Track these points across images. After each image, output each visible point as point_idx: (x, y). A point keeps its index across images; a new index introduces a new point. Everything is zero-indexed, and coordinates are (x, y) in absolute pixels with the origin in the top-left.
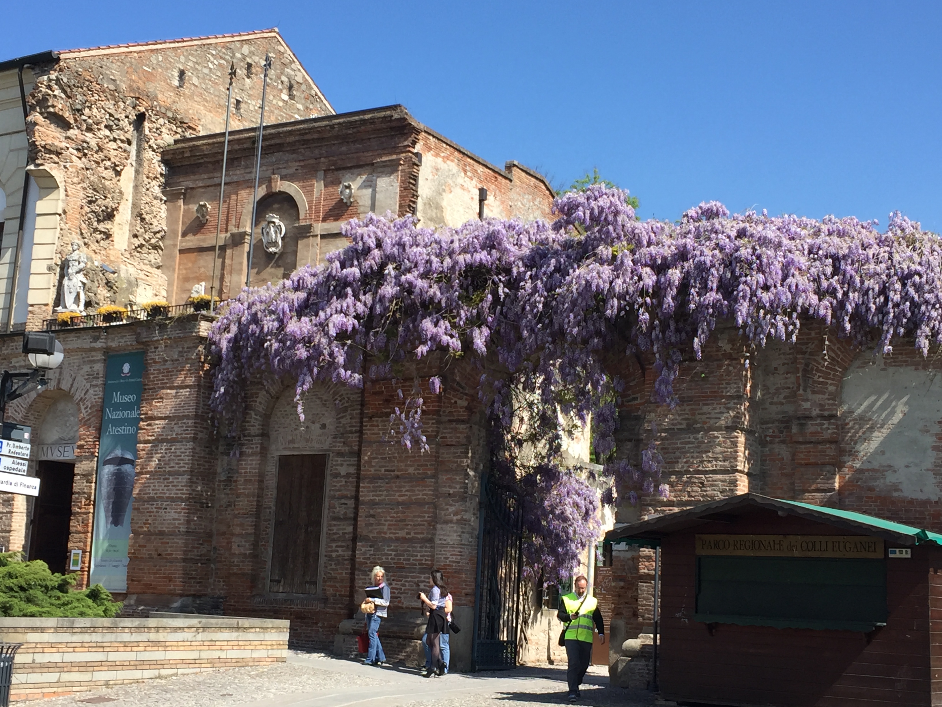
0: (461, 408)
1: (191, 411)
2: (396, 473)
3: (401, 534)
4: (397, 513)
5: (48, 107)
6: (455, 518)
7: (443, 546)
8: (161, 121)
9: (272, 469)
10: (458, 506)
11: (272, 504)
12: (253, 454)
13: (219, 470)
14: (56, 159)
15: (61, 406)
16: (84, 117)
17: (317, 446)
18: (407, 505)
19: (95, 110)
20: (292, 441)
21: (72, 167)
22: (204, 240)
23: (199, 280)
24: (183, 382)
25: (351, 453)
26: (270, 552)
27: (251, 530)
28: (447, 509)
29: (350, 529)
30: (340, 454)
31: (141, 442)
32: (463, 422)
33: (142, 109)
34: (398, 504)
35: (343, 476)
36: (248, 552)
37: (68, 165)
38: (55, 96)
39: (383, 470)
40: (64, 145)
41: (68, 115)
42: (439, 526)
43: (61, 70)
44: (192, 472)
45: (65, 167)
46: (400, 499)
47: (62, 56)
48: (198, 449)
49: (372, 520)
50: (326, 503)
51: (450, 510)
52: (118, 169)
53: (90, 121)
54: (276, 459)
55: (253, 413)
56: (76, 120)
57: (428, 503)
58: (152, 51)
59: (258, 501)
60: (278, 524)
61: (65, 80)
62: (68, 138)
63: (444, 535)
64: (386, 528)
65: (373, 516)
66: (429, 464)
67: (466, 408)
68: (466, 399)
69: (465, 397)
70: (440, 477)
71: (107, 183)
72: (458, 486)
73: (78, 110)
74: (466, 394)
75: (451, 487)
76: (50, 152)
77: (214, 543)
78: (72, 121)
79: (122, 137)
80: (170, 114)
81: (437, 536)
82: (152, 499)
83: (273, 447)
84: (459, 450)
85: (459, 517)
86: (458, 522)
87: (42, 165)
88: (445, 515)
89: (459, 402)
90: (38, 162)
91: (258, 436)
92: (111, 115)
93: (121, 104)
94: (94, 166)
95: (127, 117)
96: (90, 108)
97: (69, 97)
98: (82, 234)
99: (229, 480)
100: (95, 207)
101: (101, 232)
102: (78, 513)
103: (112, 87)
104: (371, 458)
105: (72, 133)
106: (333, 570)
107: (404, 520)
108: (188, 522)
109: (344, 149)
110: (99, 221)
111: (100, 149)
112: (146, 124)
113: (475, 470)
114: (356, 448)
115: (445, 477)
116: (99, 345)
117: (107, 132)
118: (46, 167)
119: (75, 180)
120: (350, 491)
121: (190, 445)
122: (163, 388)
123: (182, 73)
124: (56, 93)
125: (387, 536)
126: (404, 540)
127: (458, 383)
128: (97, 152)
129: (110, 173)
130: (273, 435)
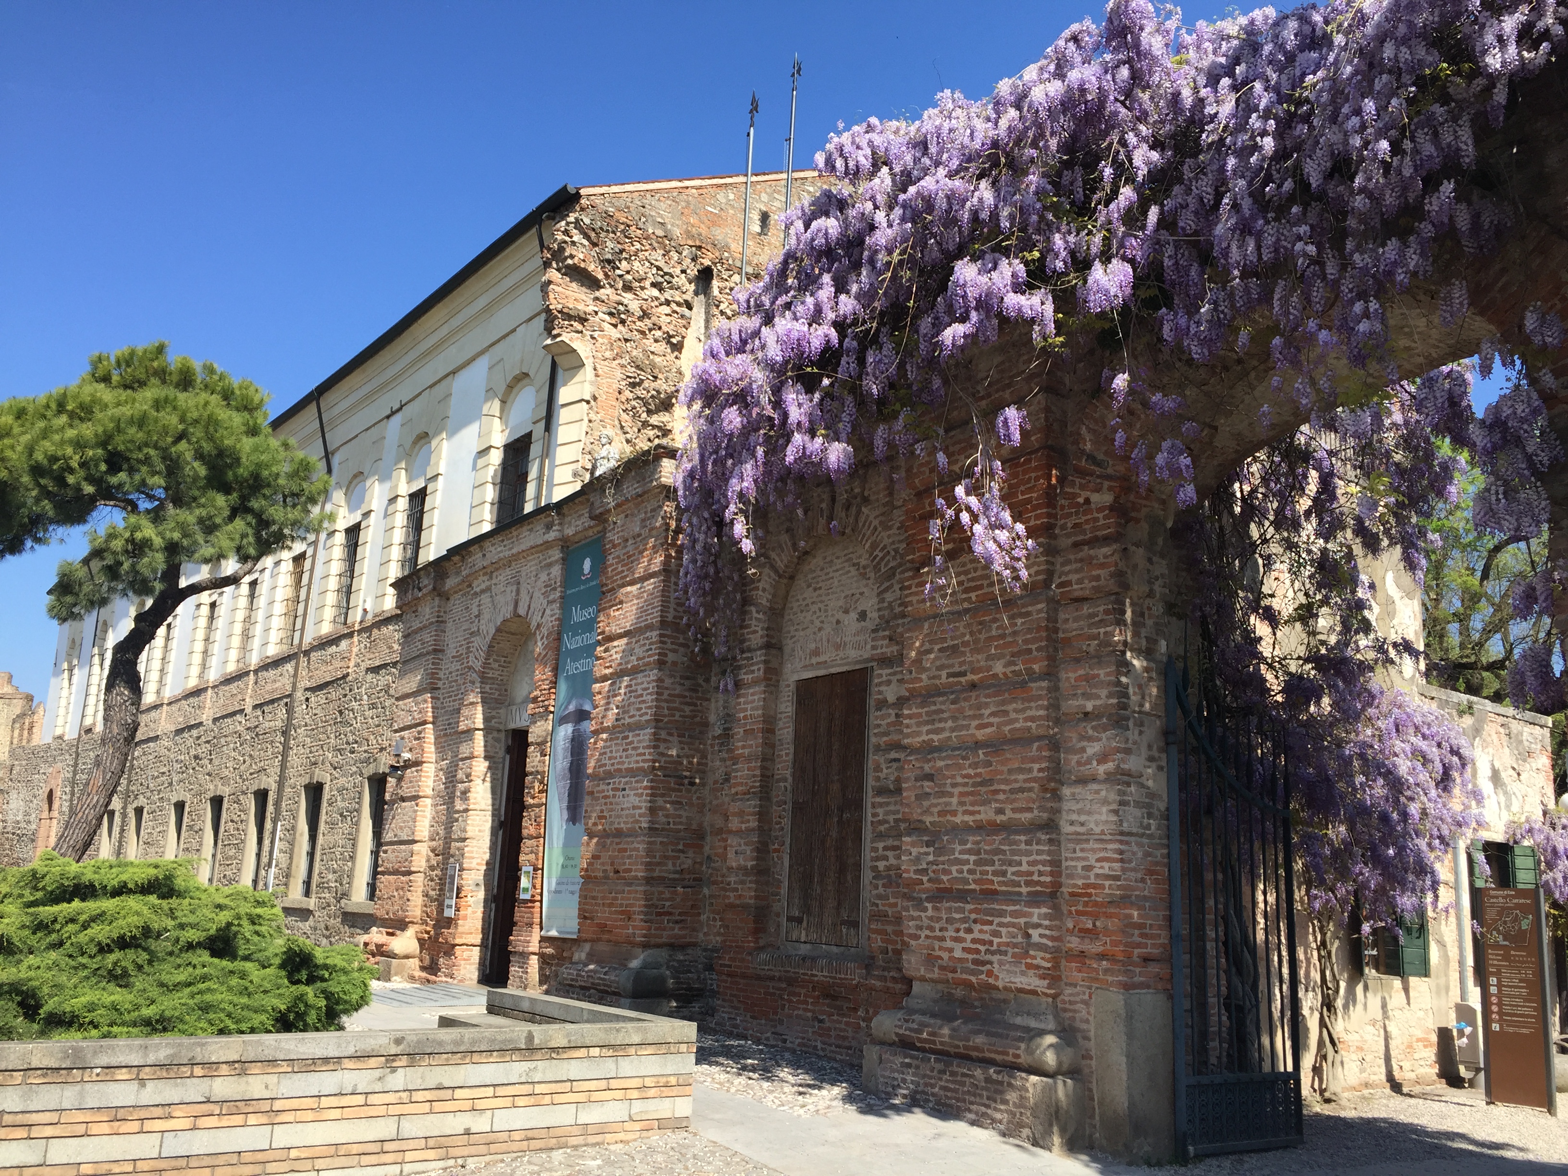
0: (1100, 510)
1: (654, 617)
2: (971, 677)
3: (986, 814)
4: (975, 765)
5: (566, 258)
6: (1102, 769)
7: (1080, 839)
8: (736, 278)
9: (787, 707)
10: (1107, 740)
11: (788, 773)
12: (755, 682)
13: (712, 718)
14: (579, 327)
16: (618, 272)
17: (853, 654)
18: (995, 746)
19: (636, 264)
20: (816, 653)
21: (603, 337)
24: (646, 569)
26: (787, 863)
27: (754, 824)
28: (1083, 750)
30: (886, 662)
31: (597, 681)
32: (1106, 540)
33: (707, 262)
34: (978, 745)
35: (892, 705)
36: (750, 864)
37: (596, 334)
38: (574, 243)
39: (944, 674)
40: (591, 309)
41: (593, 267)
42: (1066, 791)
43: (582, 209)
44: (657, 721)
45: (592, 337)
46: (980, 735)
47: (583, 192)
48: (668, 682)
49: (928, 786)
50: (870, 763)
51: (1090, 751)
52: (674, 341)
53: (629, 277)
54: (793, 687)
55: (753, 609)
56: (607, 276)
57: (1039, 738)
58: (719, 186)
59: (763, 768)
60: (798, 809)
61: (587, 221)
62: (596, 299)
63: (1080, 812)
64: (954, 800)
65: (930, 777)
66: (1034, 647)
67: (1112, 508)
68: (1110, 489)
69: (1106, 484)
70: (1063, 675)
71: (658, 360)
72: (1104, 693)
73: (609, 262)
74: (1109, 477)
75: (1087, 696)
76: (569, 317)
77: (706, 849)
78: (600, 276)
79: (678, 299)
80: (750, 270)
81: (1064, 815)
82: (609, 775)
83: (788, 667)
84: (1101, 609)
85: (1110, 766)
86: (1110, 778)
87: (559, 335)
88: (1079, 763)
89: (1095, 498)
90: (555, 332)
91: (760, 648)
92: (659, 268)
93: (675, 256)
94: (637, 336)
95: (683, 272)
96: (628, 260)
97: (595, 245)
98: (622, 427)
99: (727, 735)
100: (640, 392)
101: (654, 427)
102: (532, 806)
103: (660, 233)
104: (922, 653)
105: (602, 293)
106: (880, 897)
107: (991, 782)
108: (652, 810)
110: (649, 412)
111: (645, 315)
112: (715, 284)
113: (1147, 653)
115: (1072, 675)
116: (552, 535)
117: (655, 292)
118: (565, 337)
119: (608, 354)
121: (654, 674)
122: (623, 585)
123: (765, 216)
124: (575, 239)
125: (958, 819)
126: (991, 828)
127: (1091, 458)
128: (641, 319)
129: (662, 347)
130: (788, 645)
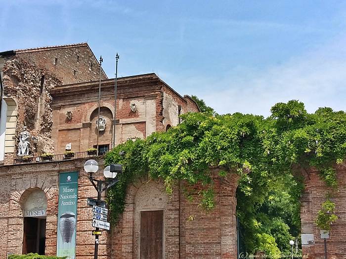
2: (202, 217)
3: (206, 241)
4: (204, 233)
5: (12, 73)
6: (229, 234)
7: (225, 245)
8: (50, 79)
9: (138, 217)
10: (230, 229)
11: (139, 231)
12: (129, 211)
14: (15, 94)
15: (35, 194)
16: (24, 77)
17: (158, 207)
18: (208, 229)
19: (28, 75)
20: (147, 206)
21: (21, 97)
22: (70, 126)
23: (68, 142)
25: (176, 210)
26: (139, 250)
27: (130, 242)
28: (226, 230)
29: (178, 240)
30: (170, 210)
32: (230, 196)
33: (44, 74)
34: (204, 229)
35: (173, 219)
36: (130, 251)
37: (19, 96)
38: (14, 68)
40: (18, 88)
41: (19, 76)
42: (222, 237)
43: (16, 58)
46: (205, 227)
47: (16, 53)
49: (192, 236)
50: (164, 230)
52: (36, 98)
53: (26, 79)
54: (139, 213)
55: (128, 195)
56: (22, 78)
57: (217, 228)
59: (133, 230)
60: (142, 239)
61: (18, 62)
62: (19, 85)
63: (225, 241)
64: (199, 239)
66: (217, 213)
69: (230, 186)
70: (222, 218)
71: (33, 103)
72: (230, 221)
73: (22, 74)
75: (226, 222)
76: (13, 91)
77: (112, 248)
78: (20, 79)
79: (37, 85)
80: (53, 76)
81: (222, 241)
83: (137, 208)
84: (229, 207)
85: (231, 233)
86: (231, 235)
87: (10, 96)
88: (225, 233)
89: (228, 188)
91: (131, 204)
92: (33, 76)
93: (37, 72)
95: (39, 77)
96: (26, 73)
97: (19, 69)
98: (24, 124)
100: (28, 113)
102: (49, 238)
103: (33, 65)
105: (20, 83)
107: (207, 235)
109: (131, 90)
111: (30, 90)
112: (45, 80)
114: (178, 207)
115: (224, 218)
116: (56, 169)
117: (32, 83)
118: (12, 97)
119: (22, 102)
120: (177, 225)
123: (56, 59)
125: (200, 242)
126: (208, 243)
127: (227, 181)
129: (33, 100)
130: (137, 203)
